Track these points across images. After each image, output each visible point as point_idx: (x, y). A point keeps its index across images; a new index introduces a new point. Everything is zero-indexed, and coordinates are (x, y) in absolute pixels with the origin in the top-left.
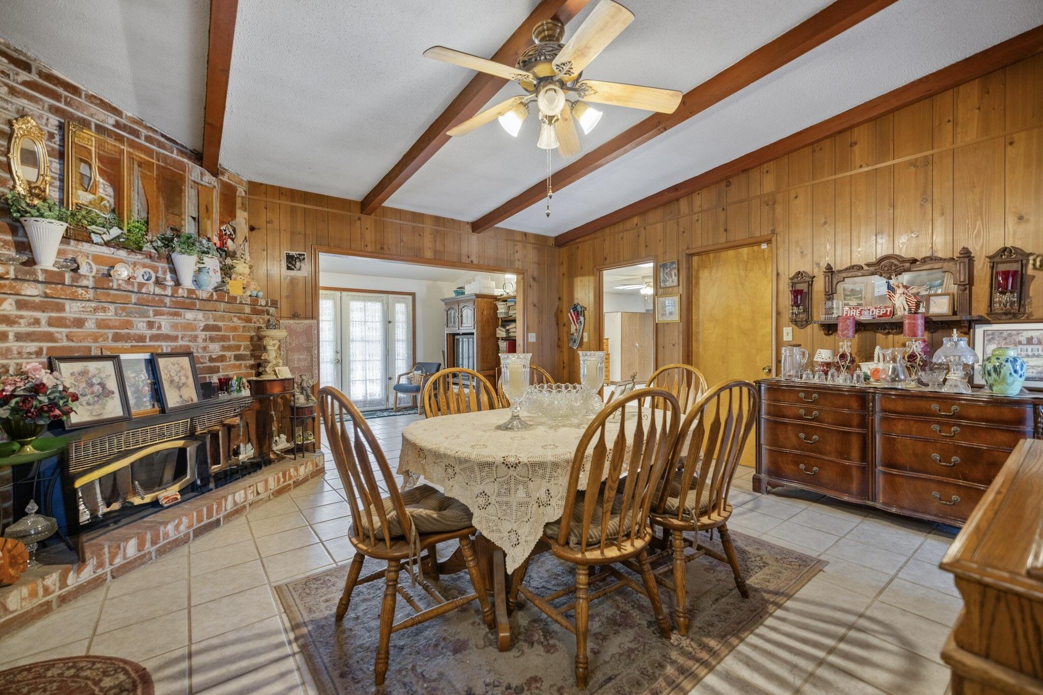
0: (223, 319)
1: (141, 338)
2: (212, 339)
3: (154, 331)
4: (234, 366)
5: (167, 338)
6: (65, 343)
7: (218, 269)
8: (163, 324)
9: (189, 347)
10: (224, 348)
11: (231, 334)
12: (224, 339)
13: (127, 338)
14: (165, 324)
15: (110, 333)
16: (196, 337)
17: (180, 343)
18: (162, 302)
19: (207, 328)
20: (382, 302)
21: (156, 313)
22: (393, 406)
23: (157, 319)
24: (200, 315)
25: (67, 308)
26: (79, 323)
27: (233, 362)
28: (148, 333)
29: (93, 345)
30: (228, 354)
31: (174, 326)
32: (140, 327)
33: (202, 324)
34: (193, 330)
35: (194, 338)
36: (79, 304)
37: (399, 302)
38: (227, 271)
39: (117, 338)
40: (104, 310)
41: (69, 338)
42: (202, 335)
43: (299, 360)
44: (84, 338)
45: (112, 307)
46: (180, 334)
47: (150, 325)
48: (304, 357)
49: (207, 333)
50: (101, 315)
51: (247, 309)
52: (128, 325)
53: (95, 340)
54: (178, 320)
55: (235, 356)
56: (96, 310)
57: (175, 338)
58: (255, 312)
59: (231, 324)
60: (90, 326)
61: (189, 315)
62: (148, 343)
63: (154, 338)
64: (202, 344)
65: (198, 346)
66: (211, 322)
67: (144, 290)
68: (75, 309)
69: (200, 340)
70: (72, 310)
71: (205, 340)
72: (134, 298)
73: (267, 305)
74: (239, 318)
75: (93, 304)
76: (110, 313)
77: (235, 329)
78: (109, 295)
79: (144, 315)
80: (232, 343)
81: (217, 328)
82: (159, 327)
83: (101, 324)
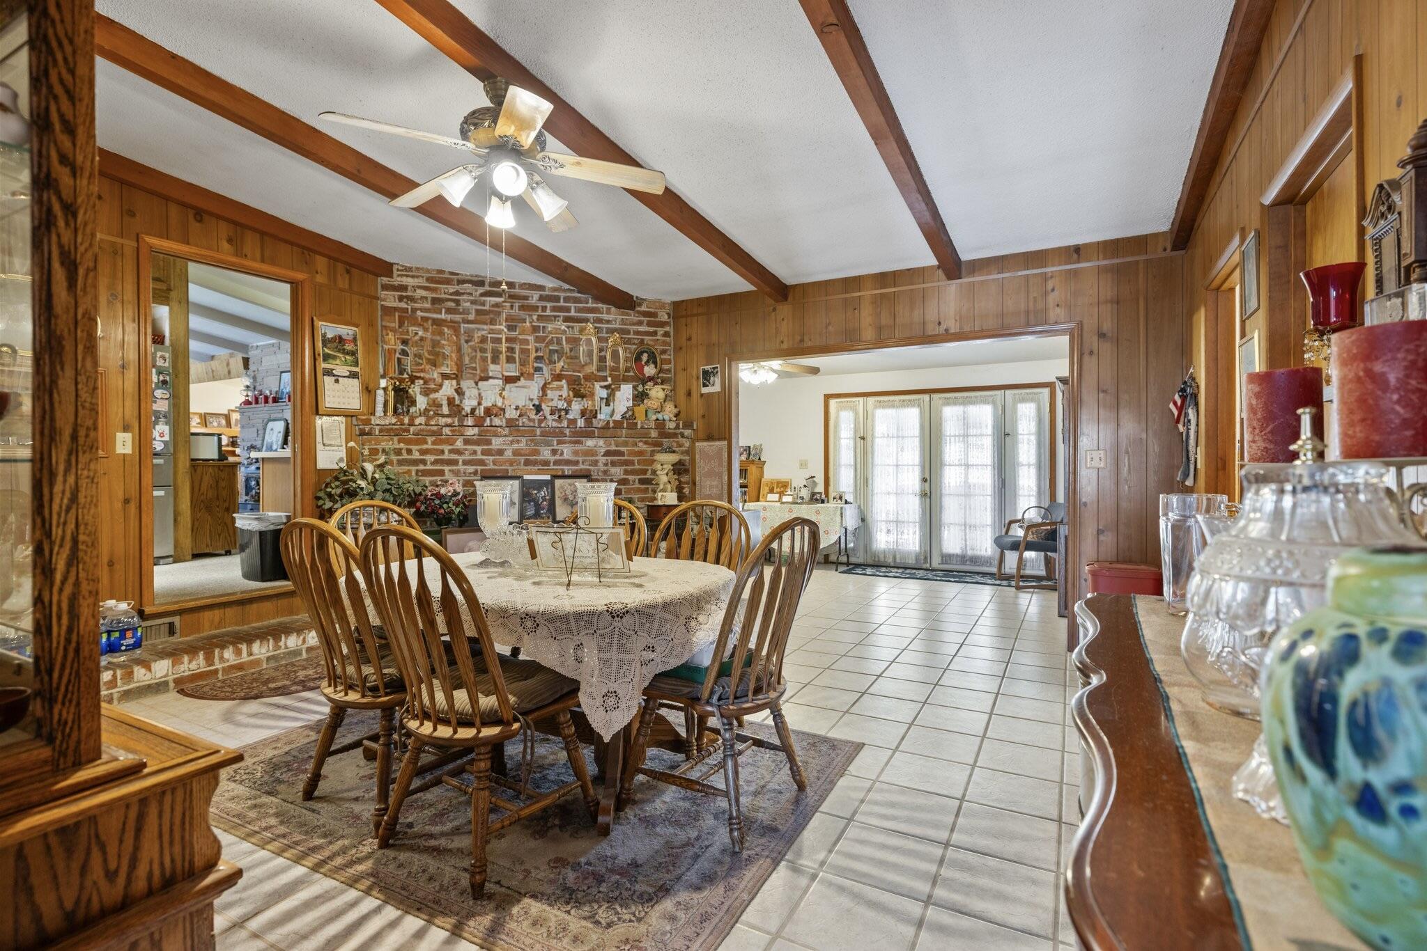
0: (625, 444)
1: (546, 463)
2: (613, 464)
3: (557, 457)
4: (639, 490)
5: (568, 462)
6: (492, 467)
7: (631, 397)
8: (565, 451)
9: (589, 470)
10: (626, 472)
11: (636, 459)
12: (626, 463)
13: (535, 463)
14: (567, 451)
15: (522, 459)
16: (597, 461)
17: (581, 467)
18: (562, 433)
19: (608, 453)
20: (994, 403)
21: (559, 443)
22: (1014, 571)
23: (560, 447)
24: (601, 442)
25: (493, 442)
26: (500, 452)
27: (637, 485)
28: (552, 459)
29: (510, 468)
30: (631, 477)
31: (576, 453)
32: (546, 454)
33: (603, 450)
34: (593, 456)
35: (595, 463)
36: (501, 439)
37: (1023, 400)
38: (640, 397)
39: (527, 463)
40: (518, 442)
41: (494, 463)
42: (602, 460)
43: (711, 487)
44: (504, 463)
45: (524, 440)
46: (580, 459)
47: (554, 452)
48: (715, 483)
49: (609, 458)
50: (515, 446)
51: (654, 434)
52: (537, 452)
53: (511, 465)
54: (580, 447)
55: (640, 480)
56: (512, 442)
57: (577, 463)
58: (664, 434)
59: (636, 449)
60: (508, 454)
61: (590, 443)
62: (552, 467)
63: (556, 463)
64: (603, 468)
65: (598, 470)
66: (613, 448)
67: (543, 425)
68: (498, 443)
69: (600, 464)
70: (497, 443)
71: (606, 465)
72: (538, 431)
73: (677, 427)
74: (646, 443)
75: (510, 439)
76: (523, 444)
77: (641, 453)
78: (519, 431)
79: (548, 444)
80: (637, 467)
81: (621, 454)
82: (562, 454)
83: (516, 453)
